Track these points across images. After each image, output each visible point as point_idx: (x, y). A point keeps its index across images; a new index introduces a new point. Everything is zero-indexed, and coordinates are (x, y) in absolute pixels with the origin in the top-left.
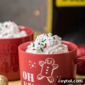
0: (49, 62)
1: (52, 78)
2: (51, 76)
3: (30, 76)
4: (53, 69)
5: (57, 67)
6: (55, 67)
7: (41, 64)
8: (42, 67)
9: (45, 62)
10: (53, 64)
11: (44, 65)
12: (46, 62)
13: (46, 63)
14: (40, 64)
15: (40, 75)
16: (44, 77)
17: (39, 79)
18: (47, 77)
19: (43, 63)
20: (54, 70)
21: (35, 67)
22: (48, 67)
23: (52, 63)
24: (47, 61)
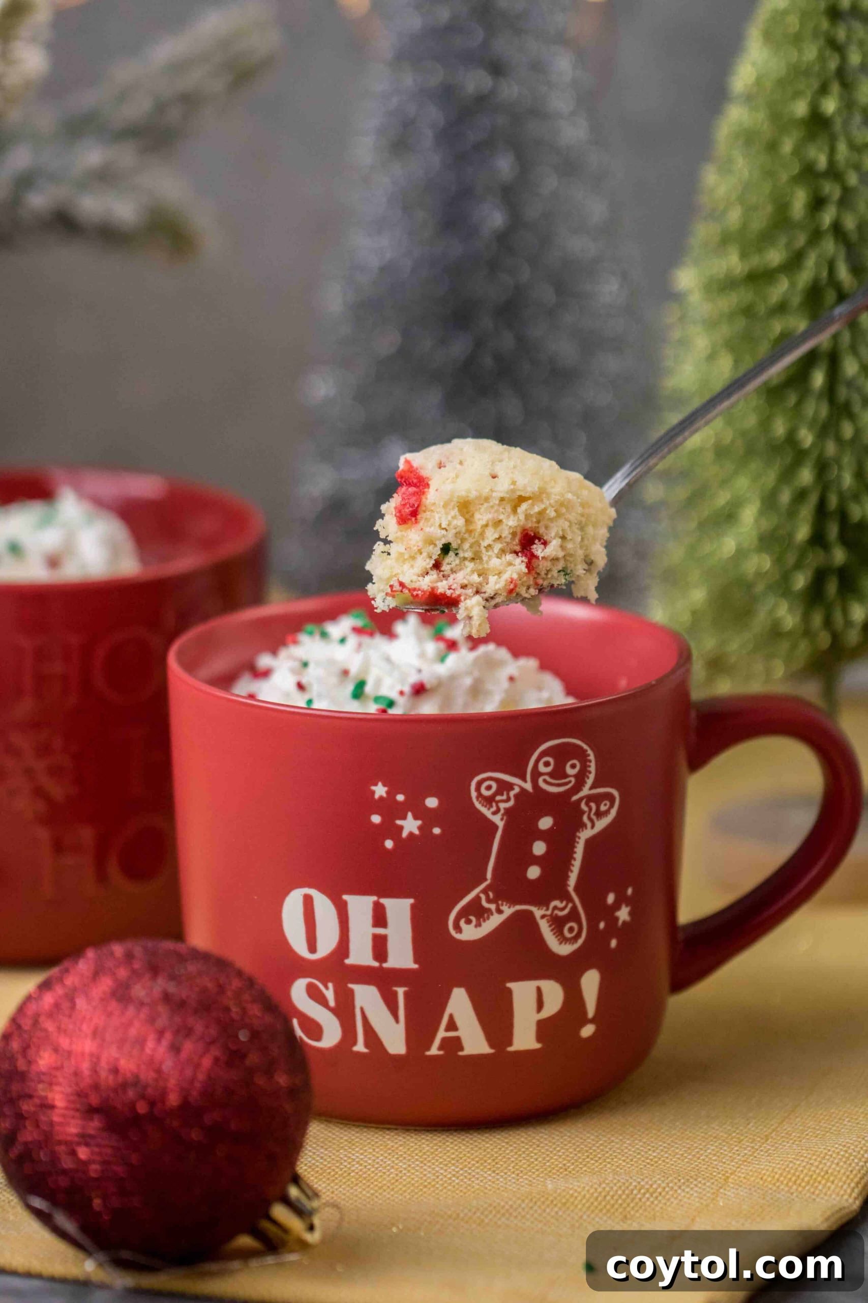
0: (558, 773)
1: (573, 916)
2: (566, 897)
3: (380, 918)
4: (584, 835)
5: (614, 812)
6: (599, 814)
7: (489, 801)
8: (496, 827)
9: (524, 779)
10: (586, 791)
11: (511, 803)
12: (536, 774)
13: (528, 786)
14: (478, 805)
15: (477, 899)
16: (508, 911)
17: (470, 932)
18: (538, 912)
19: (504, 787)
20: (588, 842)
21: (437, 831)
22: (546, 823)
23: (581, 779)
24: (542, 768)
